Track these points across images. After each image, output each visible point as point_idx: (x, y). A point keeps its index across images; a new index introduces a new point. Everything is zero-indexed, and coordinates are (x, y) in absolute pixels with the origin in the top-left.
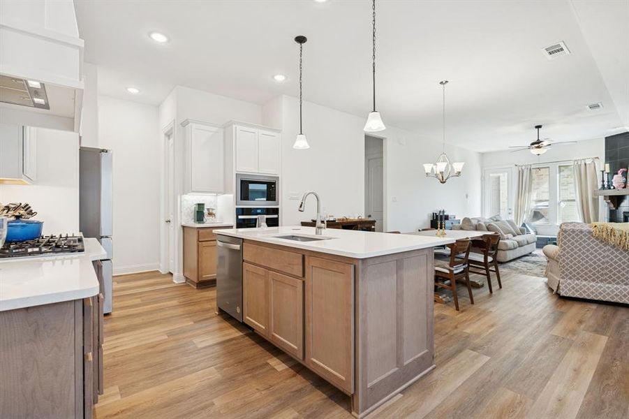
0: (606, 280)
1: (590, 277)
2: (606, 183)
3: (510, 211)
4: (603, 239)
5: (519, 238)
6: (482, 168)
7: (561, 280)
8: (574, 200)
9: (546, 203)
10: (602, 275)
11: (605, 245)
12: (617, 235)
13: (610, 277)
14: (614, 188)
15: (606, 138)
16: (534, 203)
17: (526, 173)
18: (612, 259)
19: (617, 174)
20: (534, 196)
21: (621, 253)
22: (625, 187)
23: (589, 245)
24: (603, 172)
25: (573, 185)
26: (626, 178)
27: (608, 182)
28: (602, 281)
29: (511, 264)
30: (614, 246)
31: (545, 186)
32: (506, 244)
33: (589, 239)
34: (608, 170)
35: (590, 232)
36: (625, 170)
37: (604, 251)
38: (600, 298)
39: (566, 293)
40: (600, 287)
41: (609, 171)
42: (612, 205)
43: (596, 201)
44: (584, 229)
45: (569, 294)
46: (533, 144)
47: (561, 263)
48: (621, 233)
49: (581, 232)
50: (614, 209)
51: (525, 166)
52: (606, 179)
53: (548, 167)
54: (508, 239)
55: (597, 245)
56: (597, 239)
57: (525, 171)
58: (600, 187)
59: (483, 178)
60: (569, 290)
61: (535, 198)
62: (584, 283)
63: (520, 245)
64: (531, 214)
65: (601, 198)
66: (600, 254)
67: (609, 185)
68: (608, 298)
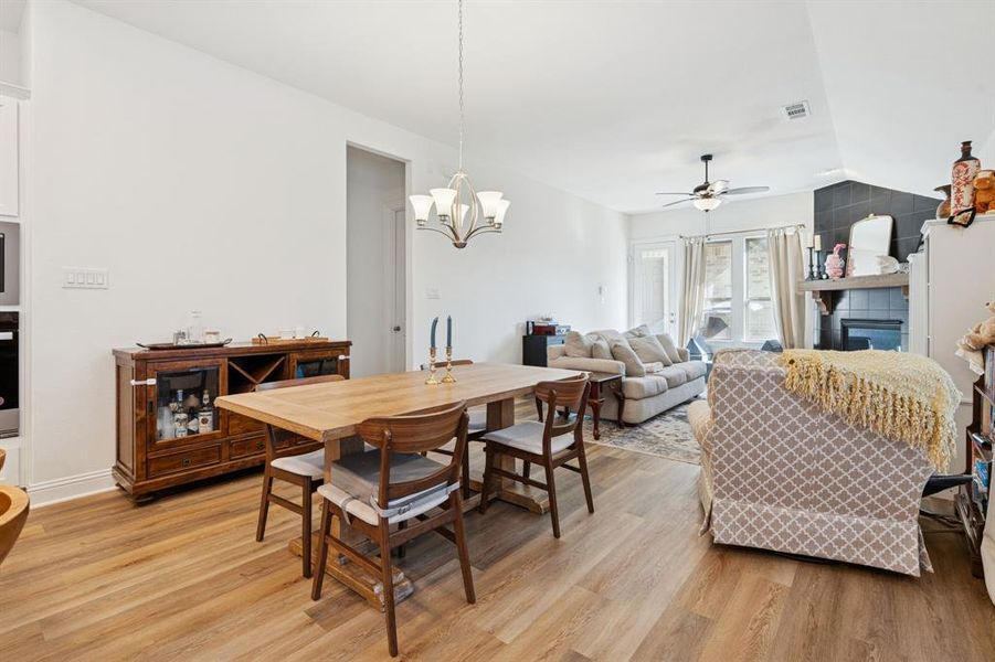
0: (815, 502)
1: (779, 494)
2: (815, 269)
3: (672, 318)
4: (809, 396)
5: (675, 371)
6: (629, 239)
7: (717, 501)
8: (769, 299)
9: (728, 304)
10: (807, 489)
11: (815, 412)
12: (843, 387)
13: (825, 495)
14: (828, 278)
15: (816, 192)
16: (709, 303)
17: (696, 251)
18: (829, 450)
19: (832, 253)
20: (709, 292)
21: (850, 435)
22: (843, 276)
23: (776, 411)
24: (811, 249)
25: (767, 275)
26: (846, 261)
27: (819, 267)
28: (806, 504)
29: (649, 428)
30: (834, 417)
31: (726, 276)
32: (639, 386)
33: (777, 395)
34: (818, 247)
35: (779, 379)
36: (844, 246)
37: (812, 429)
38: (802, 548)
39: (727, 535)
40: (803, 520)
41: (819, 249)
42: (824, 308)
43: (800, 300)
44: (765, 369)
45: (734, 539)
46: (697, 190)
47: (715, 459)
48: (851, 381)
49: (759, 377)
50: (827, 313)
51: (695, 238)
52: (815, 263)
53: (730, 241)
54: (650, 373)
55: (795, 412)
56: (795, 395)
57: (695, 247)
58: (806, 275)
59: (630, 260)
60: (734, 528)
61: (711, 296)
62: (767, 508)
63: (673, 384)
64: (704, 322)
65: (808, 295)
66: (802, 436)
67: (819, 273)
68: (819, 551)
